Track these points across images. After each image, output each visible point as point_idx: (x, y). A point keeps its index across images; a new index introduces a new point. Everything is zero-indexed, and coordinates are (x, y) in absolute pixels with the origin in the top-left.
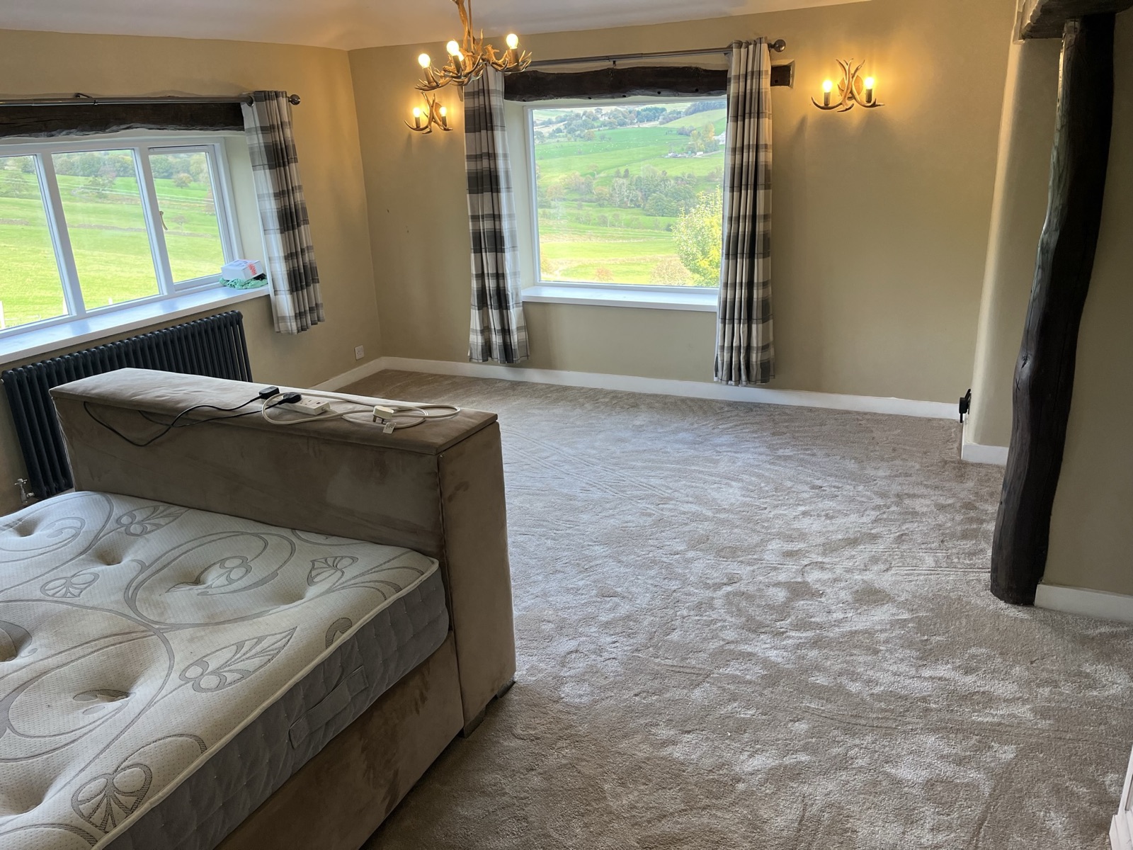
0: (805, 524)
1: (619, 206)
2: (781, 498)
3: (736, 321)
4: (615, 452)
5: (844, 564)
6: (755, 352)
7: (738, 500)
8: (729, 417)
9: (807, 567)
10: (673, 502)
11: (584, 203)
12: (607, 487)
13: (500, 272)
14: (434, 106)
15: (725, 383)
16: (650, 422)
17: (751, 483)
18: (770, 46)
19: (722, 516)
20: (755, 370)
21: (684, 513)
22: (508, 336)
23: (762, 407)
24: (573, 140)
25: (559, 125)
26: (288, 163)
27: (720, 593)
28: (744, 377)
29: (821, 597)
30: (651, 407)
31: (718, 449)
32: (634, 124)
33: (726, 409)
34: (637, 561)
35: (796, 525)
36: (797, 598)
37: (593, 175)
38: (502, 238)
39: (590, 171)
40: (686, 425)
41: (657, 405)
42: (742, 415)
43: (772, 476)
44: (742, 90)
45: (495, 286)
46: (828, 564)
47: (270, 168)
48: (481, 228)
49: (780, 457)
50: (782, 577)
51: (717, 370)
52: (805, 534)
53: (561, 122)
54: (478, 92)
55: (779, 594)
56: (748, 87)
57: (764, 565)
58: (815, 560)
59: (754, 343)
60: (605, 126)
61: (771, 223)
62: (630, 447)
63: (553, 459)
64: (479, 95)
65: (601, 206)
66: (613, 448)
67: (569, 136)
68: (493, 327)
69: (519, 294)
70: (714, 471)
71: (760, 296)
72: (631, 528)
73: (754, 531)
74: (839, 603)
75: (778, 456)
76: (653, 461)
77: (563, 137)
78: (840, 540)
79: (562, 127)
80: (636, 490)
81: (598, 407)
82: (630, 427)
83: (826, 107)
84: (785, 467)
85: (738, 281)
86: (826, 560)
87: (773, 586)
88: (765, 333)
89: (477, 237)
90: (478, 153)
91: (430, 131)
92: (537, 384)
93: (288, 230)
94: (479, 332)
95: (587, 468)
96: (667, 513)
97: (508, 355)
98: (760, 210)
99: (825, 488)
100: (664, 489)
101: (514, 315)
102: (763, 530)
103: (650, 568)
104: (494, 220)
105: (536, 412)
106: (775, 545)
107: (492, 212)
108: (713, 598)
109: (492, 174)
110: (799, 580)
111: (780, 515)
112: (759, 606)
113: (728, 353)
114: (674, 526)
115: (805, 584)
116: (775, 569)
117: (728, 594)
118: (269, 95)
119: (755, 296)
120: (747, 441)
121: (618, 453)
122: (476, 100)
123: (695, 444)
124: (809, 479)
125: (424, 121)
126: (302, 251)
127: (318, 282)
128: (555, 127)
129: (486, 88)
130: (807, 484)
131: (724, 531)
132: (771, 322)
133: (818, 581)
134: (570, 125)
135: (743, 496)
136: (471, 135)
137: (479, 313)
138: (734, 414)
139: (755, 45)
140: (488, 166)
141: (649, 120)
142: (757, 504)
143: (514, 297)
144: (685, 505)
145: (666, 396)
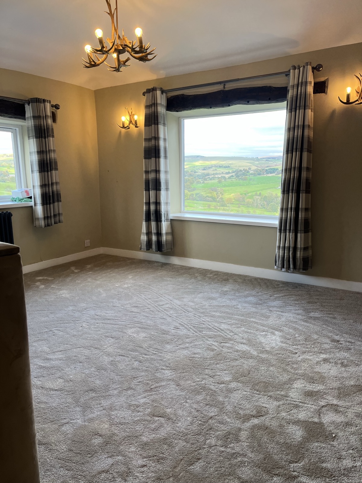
0: (324, 368)
1: (256, 207)
2: (309, 346)
3: (287, 231)
4: (205, 305)
5: (355, 408)
6: (299, 251)
7: (277, 345)
8: (282, 290)
9: (324, 409)
10: (232, 342)
11: (241, 206)
12: (192, 327)
13: (158, 201)
14: (131, 116)
15: (280, 269)
16: (233, 289)
17: (288, 334)
18: (313, 69)
19: (264, 356)
20: (299, 262)
21: (237, 351)
22: (160, 237)
23: (304, 286)
24: (238, 180)
25: (232, 174)
26: (48, 137)
27: (248, 425)
28: (291, 266)
29: (333, 441)
30: (235, 281)
31: (271, 309)
32: (264, 174)
33: (281, 286)
34: (191, 386)
35: (318, 369)
36: (312, 439)
37: (245, 194)
38: (160, 183)
39: (245, 193)
40: (254, 293)
41: (239, 280)
42: (291, 290)
43: (304, 330)
44: (295, 93)
45: (155, 209)
46: (342, 407)
47: (36, 138)
48: (150, 178)
49: (311, 317)
50: (302, 415)
51: (276, 262)
52: (324, 378)
53: (234, 173)
54: (152, 105)
55: (297, 432)
56: (299, 91)
57: (288, 402)
58: (331, 402)
59: (299, 246)
60: (252, 175)
61: (311, 173)
62: (215, 303)
63: (166, 306)
64: (152, 107)
65: (248, 207)
66: (204, 303)
67: (237, 178)
68: (153, 232)
69: (169, 215)
70: (265, 323)
71: (303, 216)
72: (197, 359)
73: (285, 370)
74: (349, 449)
75: (310, 317)
76: (227, 313)
77: (234, 179)
78: (352, 386)
79: (234, 175)
80: (210, 331)
81: (205, 279)
82: (220, 291)
83: (348, 102)
84: (314, 324)
85: (289, 207)
86: (340, 403)
87: (293, 423)
88: (306, 240)
89: (147, 182)
90: (150, 137)
91: (129, 128)
92: (176, 265)
93: (44, 172)
94: (145, 234)
95: (184, 314)
96: (225, 350)
97: (160, 247)
98: (304, 164)
99: (341, 342)
100: (228, 332)
101: (165, 226)
102: (292, 371)
103: (199, 393)
104: (156, 173)
105: (169, 279)
106: (299, 385)
107: (155, 169)
108: (240, 430)
109: (156, 148)
110: (316, 420)
111: (307, 359)
112: (278, 443)
113: (282, 250)
114: (227, 360)
115: (321, 424)
116: (297, 406)
117: (254, 427)
118: (39, 100)
119: (300, 216)
120: (291, 306)
121: (207, 306)
122: (151, 109)
123: (257, 304)
124: (330, 334)
125: (127, 123)
126: (52, 184)
127: (61, 202)
128: (231, 175)
129: (155, 102)
130: (329, 338)
131: (263, 368)
132: (310, 234)
133: (333, 422)
134: (237, 174)
135: (282, 342)
136: (147, 128)
137: (146, 223)
138: (285, 289)
139: (304, 67)
140: (154, 144)
141: (271, 173)
142: (290, 349)
143: (166, 216)
144: (240, 345)
145: (246, 276)
